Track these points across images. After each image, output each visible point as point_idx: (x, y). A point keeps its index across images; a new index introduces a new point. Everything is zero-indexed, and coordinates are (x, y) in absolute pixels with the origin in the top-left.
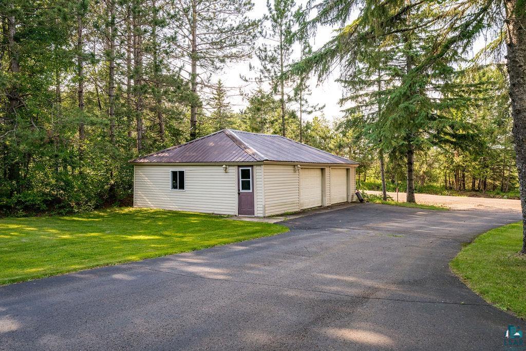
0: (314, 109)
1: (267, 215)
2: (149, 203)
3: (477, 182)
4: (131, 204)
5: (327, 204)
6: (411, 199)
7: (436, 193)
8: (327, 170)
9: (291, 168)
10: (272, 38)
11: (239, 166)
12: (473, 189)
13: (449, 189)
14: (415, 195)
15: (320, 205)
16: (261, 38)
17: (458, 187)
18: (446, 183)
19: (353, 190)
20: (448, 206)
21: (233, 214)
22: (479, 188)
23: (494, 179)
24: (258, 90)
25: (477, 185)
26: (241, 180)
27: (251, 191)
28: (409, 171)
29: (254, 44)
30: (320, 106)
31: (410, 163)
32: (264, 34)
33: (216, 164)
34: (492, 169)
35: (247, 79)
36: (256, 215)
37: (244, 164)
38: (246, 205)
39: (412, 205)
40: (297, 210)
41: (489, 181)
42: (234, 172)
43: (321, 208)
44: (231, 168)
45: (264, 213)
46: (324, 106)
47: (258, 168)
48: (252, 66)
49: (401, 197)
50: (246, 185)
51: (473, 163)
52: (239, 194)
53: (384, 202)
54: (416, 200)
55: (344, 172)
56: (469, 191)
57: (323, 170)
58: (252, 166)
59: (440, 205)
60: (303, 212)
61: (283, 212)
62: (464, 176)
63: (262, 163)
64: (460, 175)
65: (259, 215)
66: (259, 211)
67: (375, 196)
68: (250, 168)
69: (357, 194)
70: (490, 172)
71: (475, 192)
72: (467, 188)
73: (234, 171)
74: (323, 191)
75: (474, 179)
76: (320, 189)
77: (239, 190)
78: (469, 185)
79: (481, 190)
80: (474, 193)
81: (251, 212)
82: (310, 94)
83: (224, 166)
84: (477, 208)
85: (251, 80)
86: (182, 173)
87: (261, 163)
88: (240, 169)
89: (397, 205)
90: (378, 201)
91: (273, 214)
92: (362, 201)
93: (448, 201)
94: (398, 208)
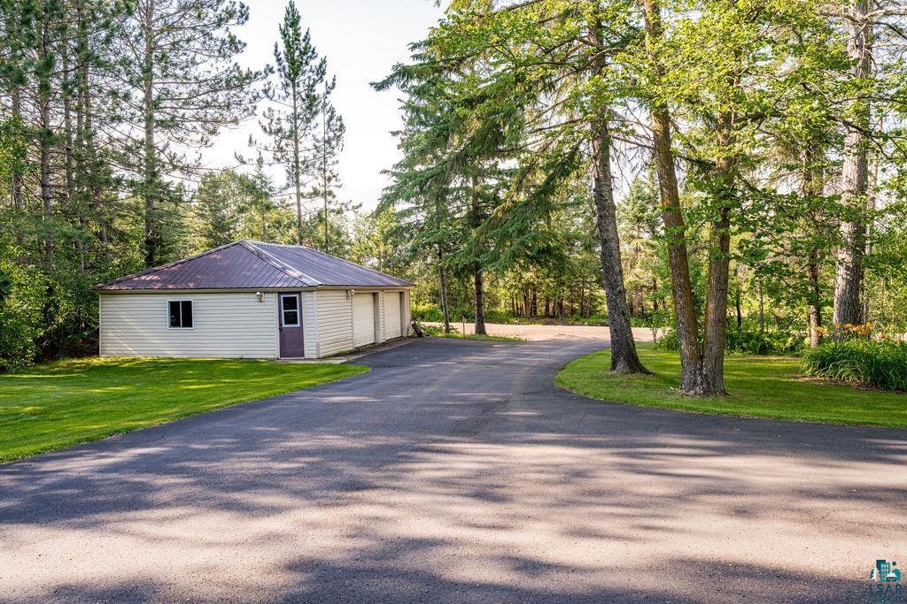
0: (346, 206)
1: (321, 355)
2: (130, 349)
3: (551, 305)
4: (95, 352)
5: (381, 340)
6: (481, 330)
7: (502, 322)
8: (381, 295)
9: (344, 294)
10: (281, 100)
11: (280, 293)
12: (547, 315)
13: (515, 315)
14: (486, 325)
15: (372, 342)
16: (266, 100)
17: (528, 312)
18: (513, 307)
19: (408, 322)
20: (523, 338)
21: (272, 357)
22: (554, 313)
23: (572, 301)
24: (256, 174)
25: (551, 310)
26: (283, 311)
27: (299, 325)
28: (477, 294)
29: (255, 108)
30: (355, 203)
31: (479, 283)
32: (271, 93)
33: (246, 290)
34: (570, 287)
35: (245, 159)
36: (306, 356)
37: (288, 290)
38: (291, 343)
39: (483, 337)
40: (350, 349)
41: (565, 303)
42: (272, 302)
43: (374, 345)
44: (267, 296)
45: (318, 352)
46: (361, 205)
47: (308, 295)
48: (253, 140)
49: (467, 329)
50: (291, 318)
51: (547, 280)
52: (281, 330)
53: (447, 334)
54: (487, 331)
55: (397, 297)
56: (543, 317)
57: (375, 295)
58: (299, 293)
59: (513, 337)
60: (357, 351)
61: (336, 352)
62: (535, 298)
63: (315, 289)
64: (531, 297)
65: (311, 356)
66: (310, 350)
67: (435, 328)
68: (297, 296)
69: (414, 326)
70: (567, 293)
71: (550, 318)
72: (539, 314)
73: (273, 299)
74: (376, 323)
75: (548, 300)
76: (372, 320)
77: (281, 325)
78: (541, 310)
79: (556, 315)
80: (548, 320)
81: (300, 353)
82: (340, 186)
83: (258, 293)
84: (558, 338)
85: (251, 162)
86: (188, 305)
87: (311, 289)
88: (282, 296)
89: (465, 338)
90: (440, 335)
91: (328, 354)
92: (420, 335)
93: (521, 331)
94: (466, 341)
